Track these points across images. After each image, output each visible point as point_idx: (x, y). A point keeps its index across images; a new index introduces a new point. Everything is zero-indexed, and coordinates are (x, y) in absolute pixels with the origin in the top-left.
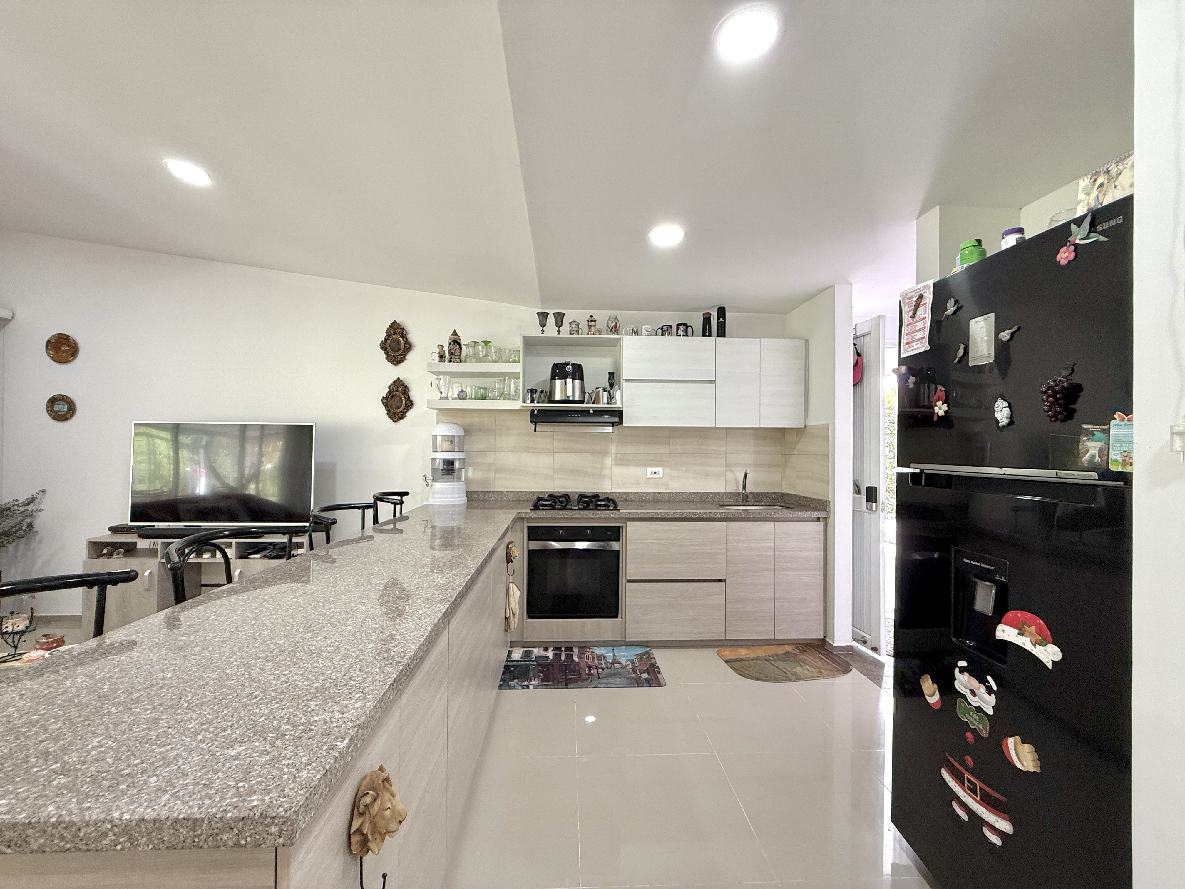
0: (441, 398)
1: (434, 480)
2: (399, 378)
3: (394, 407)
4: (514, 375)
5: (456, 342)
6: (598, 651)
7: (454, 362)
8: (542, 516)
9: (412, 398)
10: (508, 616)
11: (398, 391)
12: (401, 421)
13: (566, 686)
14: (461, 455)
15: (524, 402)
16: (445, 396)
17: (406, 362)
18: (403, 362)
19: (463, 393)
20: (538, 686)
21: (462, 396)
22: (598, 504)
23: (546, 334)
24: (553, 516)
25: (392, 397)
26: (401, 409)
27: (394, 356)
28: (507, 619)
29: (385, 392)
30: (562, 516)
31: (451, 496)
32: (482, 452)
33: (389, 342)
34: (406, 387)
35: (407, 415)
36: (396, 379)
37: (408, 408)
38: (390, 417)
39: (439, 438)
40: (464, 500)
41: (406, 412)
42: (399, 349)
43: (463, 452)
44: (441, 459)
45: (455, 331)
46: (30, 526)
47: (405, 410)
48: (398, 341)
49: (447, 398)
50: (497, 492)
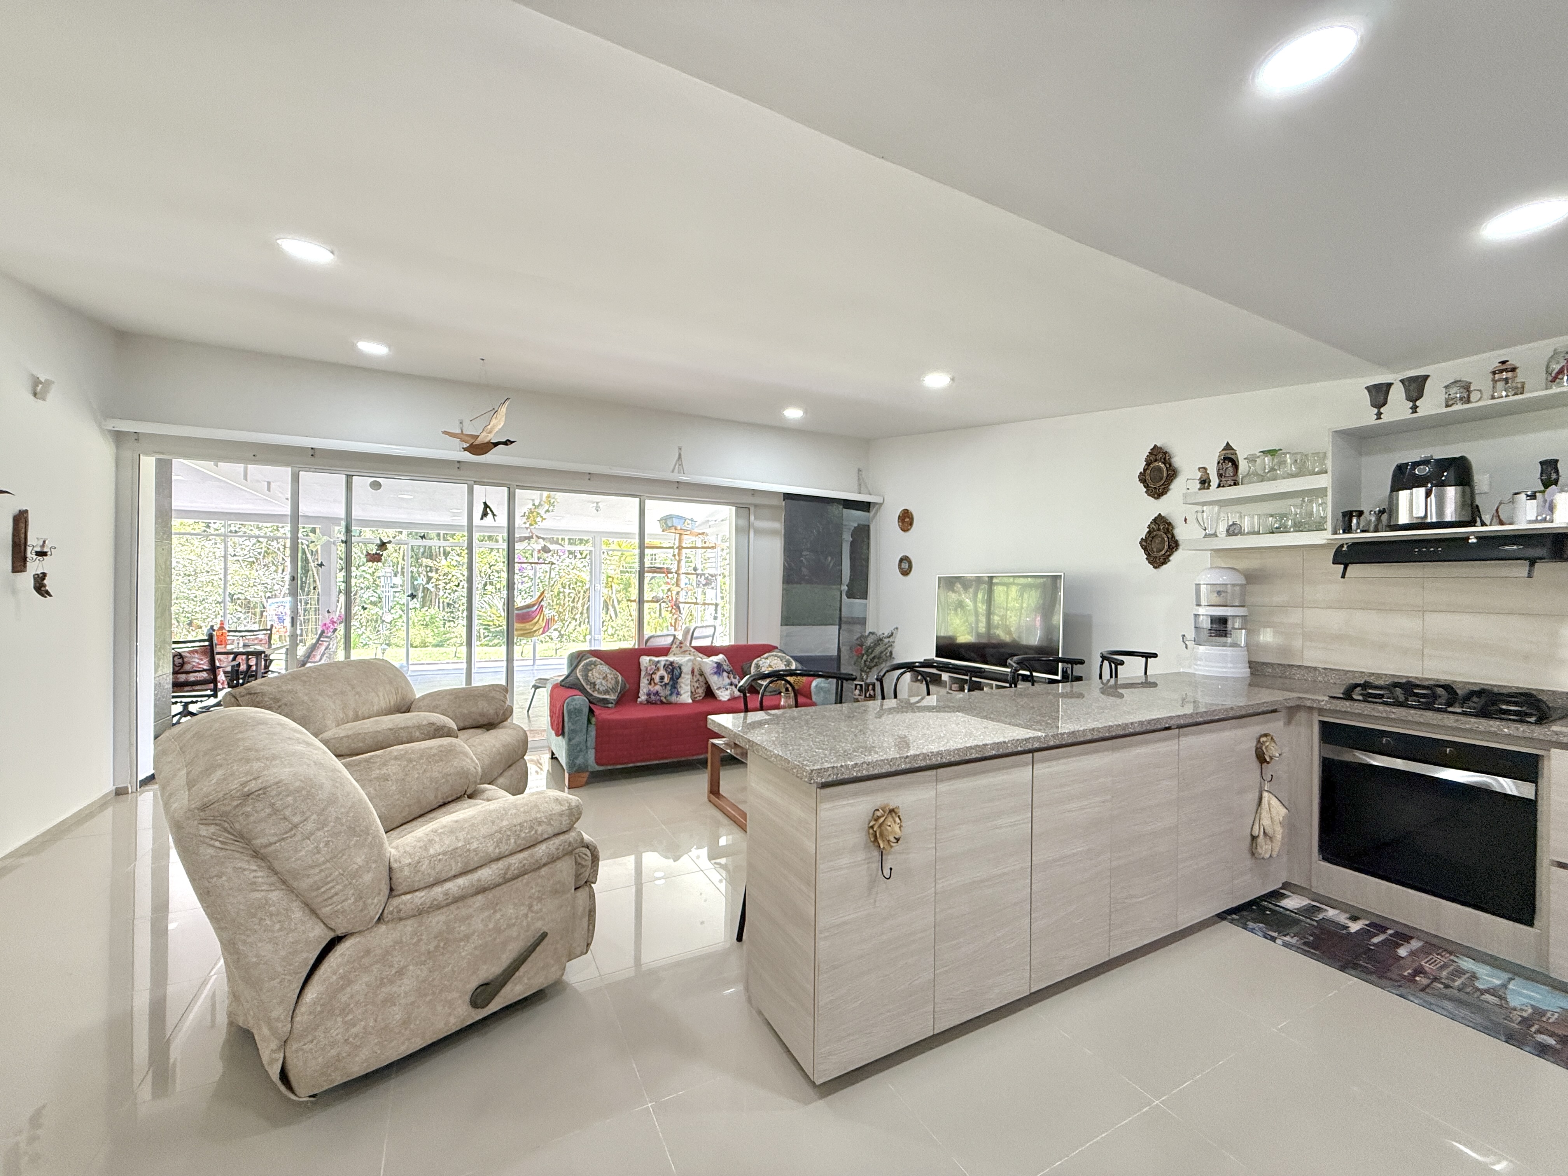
0: (1206, 536)
1: (1198, 643)
2: (1160, 514)
3: (1155, 550)
4: (1321, 492)
5: (1229, 459)
6: (1467, 964)
7: (1223, 486)
8: (1343, 710)
9: (1177, 538)
10: (1255, 833)
11: (1159, 530)
12: (1164, 566)
13: (1342, 969)
14: (1241, 611)
15: (1335, 533)
16: (1212, 532)
17: (1169, 493)
18: (1166, 493)
19: (1235, 527)
20: (1293, 946)
21: (1233, 531)
22: (1502, 709)
23: (1385, 418)
24: (1366, 713)
25: (1153, 538)
26: (1163, 552)
27: (1155, 488)
28: (1254, 838)
29: (1143, 533)
30: (1384, 715)
31: (1221, 665)
32: (1283, 607)
33: (1148, 472)
34: (1170, 524)
35: (1171, 558)
36: (1156, 515)
37: (1172, 549)
38: (1149, 563)
39: (1203, 588)
40: (1243, 671)
41: (1170, 555)
42: (1162, 479)
43: (1243, 606)
44: (1207, 615)
45: (1228, 443)
46: (891, 653)
47: (1168, 553)
48: (1160, 469)
49: (1215, 535)
50: (1307, 667)
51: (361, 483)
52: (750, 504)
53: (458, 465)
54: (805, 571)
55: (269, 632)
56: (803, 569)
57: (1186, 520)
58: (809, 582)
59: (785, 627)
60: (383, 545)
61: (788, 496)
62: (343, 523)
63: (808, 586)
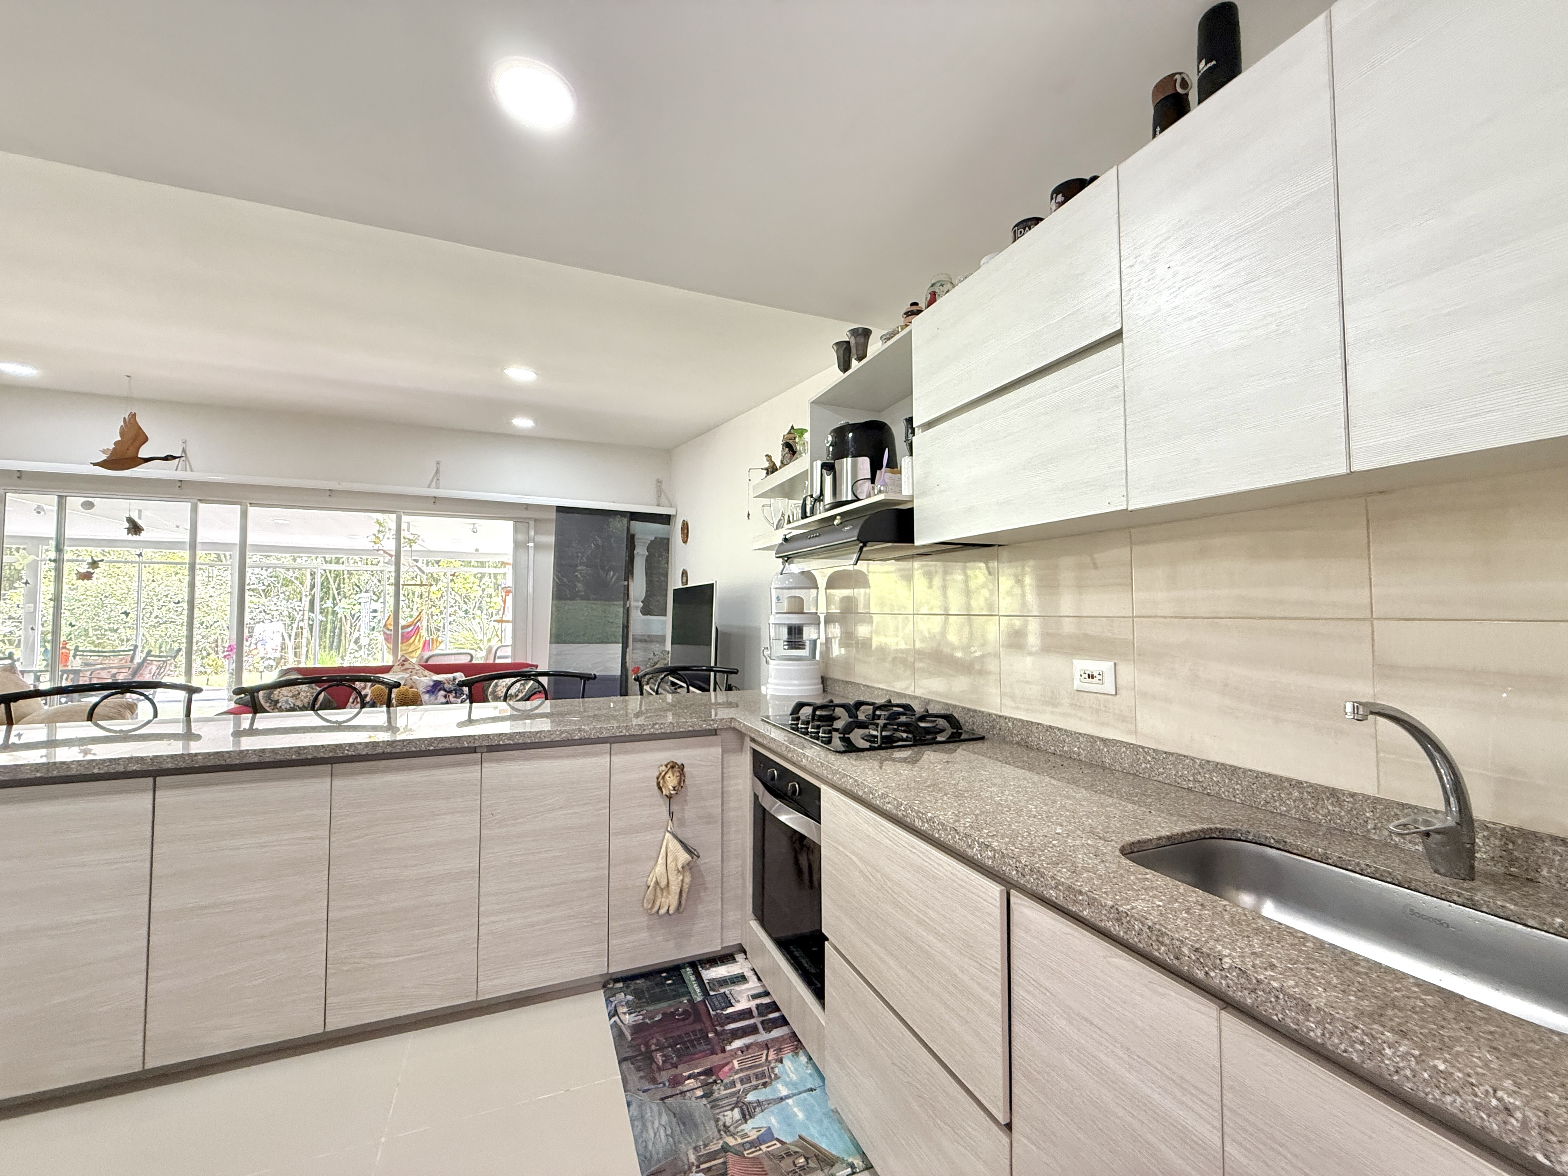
1: (783, 656)
5: (787, 444)
50: (856, 684)
51: (74, 502)
52: (529, 518)
53: (179, 484)
54: (580, 586)
55: (132, 652)
56: (578, 585)
57: (749, 515)
58: (586, 598)
59: (554, 645)
60: (94, 564)
61: (560, 510)
62: (53, 543)
63: (584, 602)
